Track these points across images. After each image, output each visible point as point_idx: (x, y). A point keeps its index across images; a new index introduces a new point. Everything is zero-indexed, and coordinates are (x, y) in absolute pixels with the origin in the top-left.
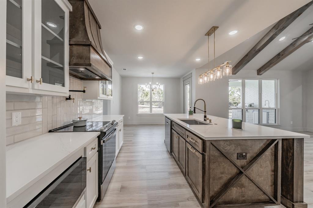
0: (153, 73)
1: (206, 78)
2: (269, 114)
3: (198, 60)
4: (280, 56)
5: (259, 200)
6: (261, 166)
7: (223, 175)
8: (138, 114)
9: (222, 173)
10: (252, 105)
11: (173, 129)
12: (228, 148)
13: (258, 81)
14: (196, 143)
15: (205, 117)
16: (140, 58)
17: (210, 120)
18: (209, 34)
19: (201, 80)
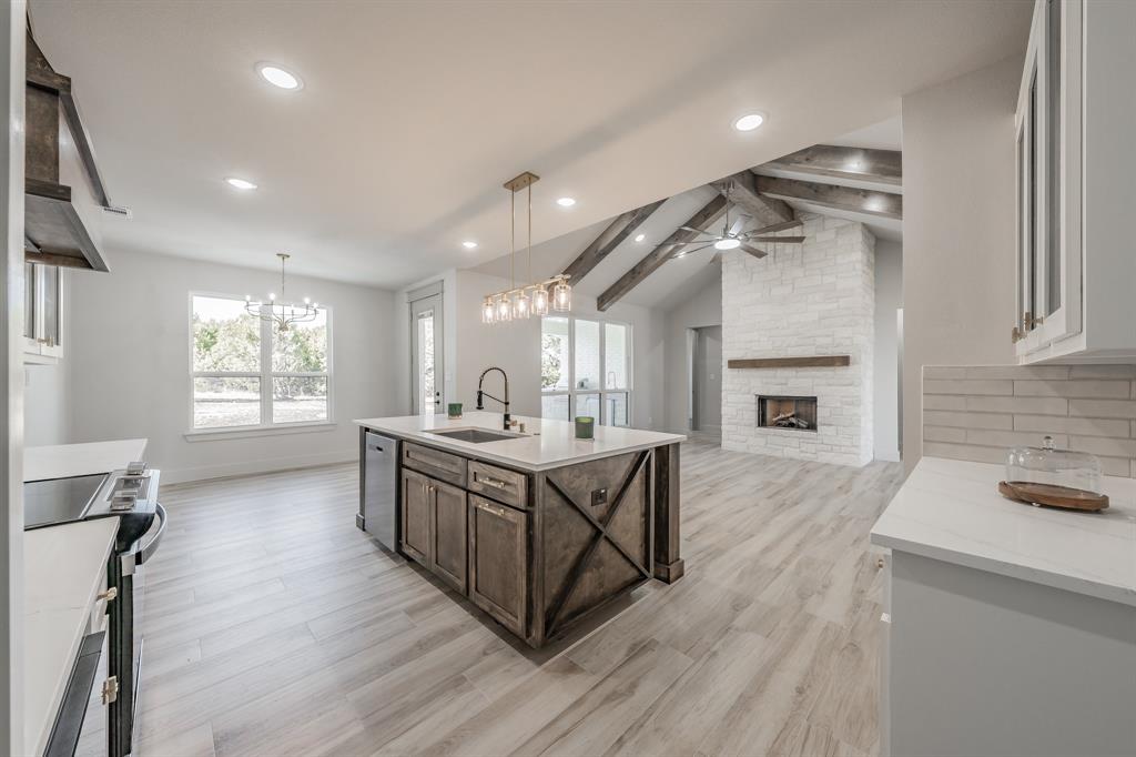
0: (284, 256)
1: (504, 309)
2: (617, 403)
3: (470, 245)
4: (636, 274)
5: (626, 582)
6: (628, 512)
7: (568, 551)
8: (192, 431)
9: (566, 547)
10: (585, 384)
11: (408, 468)
12: (577, 483)
13: (597, 324)
14: (507, 488)
15: (507, 417)
16: (241, 184)
17: (521, 426)
18: (514, 185)
19: (489, 313)
